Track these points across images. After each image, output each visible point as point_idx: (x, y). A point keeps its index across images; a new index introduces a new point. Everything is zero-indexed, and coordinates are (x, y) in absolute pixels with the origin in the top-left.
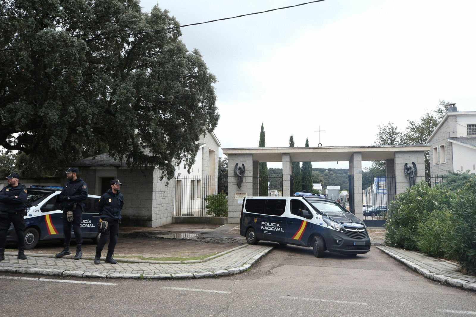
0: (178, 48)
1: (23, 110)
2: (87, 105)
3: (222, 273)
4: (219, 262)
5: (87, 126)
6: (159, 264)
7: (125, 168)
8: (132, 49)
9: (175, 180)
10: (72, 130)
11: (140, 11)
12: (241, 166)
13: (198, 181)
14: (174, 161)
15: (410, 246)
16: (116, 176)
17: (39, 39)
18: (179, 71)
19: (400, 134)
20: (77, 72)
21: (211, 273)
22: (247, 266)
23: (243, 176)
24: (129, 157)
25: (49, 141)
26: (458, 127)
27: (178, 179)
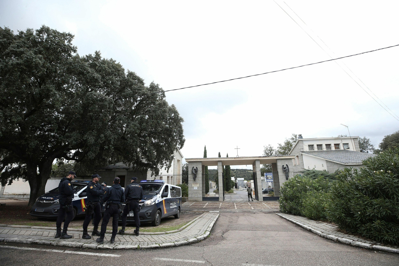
0: (164, 102)
1: (75, 137)
2: (111, 134)
3: (193, 241)
4: (189, 230)
5: (110, 146)
6: (151, 235)
7: (131, 170)
8: (138, 104)
9: (159, 177)
10: (102, 148)
11: (144, 85)
12: (196, 168)
13: (172, 177)
14: (159, 166)
15: (296, 213)
16: (126, 174)
17: (87, 97)
18: (164, 115)
19: (275, 150)
20: (107, 115)
21: (186, 242)
22: (208, 233)
23: (197, 174)
24: (134, 164)
25: (88, 154)
26: (304, 146)
27: (161, 176)
